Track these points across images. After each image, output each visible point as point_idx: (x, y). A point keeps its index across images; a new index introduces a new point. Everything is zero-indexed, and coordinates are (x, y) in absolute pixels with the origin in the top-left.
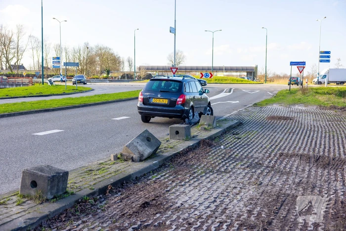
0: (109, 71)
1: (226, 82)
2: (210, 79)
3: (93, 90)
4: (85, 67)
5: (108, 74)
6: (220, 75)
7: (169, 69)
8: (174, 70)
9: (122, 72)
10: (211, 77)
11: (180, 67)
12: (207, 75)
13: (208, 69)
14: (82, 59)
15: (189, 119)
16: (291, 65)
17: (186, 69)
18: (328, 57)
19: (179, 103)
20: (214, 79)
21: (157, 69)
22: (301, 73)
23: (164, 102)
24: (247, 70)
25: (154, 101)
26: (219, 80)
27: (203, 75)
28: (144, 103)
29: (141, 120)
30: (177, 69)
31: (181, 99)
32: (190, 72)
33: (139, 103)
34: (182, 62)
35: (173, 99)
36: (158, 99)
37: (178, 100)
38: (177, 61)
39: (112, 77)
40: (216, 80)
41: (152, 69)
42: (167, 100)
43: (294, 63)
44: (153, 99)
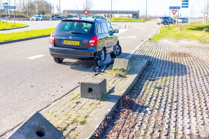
0: (44, 12)
1: (121, 21)
2: (111, 19)
3: (29, 26)
4: (27, 10)
5: (43, 15)
6: (117, 16)
7: (83, 12)
8: (86, 12)
9: (52, 14)
10: (111, 17)
11: (90, 10)
12: (108, 16)
13: (108, 12)
14: (25, 4)
15: (101, 60)
16: (170, 9)
17: (94, 12)
18: (187, 4)
19: (91, 45)
20: (114, 18)
21: (75, 12)
22: (174, 15)
23: (76, 44)
24: (132, 13)
26: (116, 19)
27: (106, 16)
30: (88, 11)
31: (94, 41)
32: (96, 14)
33: (50, 44)
34: (91, 8)
35: (85, 41)
36: (69, 41)
37: (91, 41)
38: (88, 7)
39: (46, 17)
40: (114, 19)
41: (72, 12)
42: (79, 42)
43: (172, 8)
44: (65, 41)
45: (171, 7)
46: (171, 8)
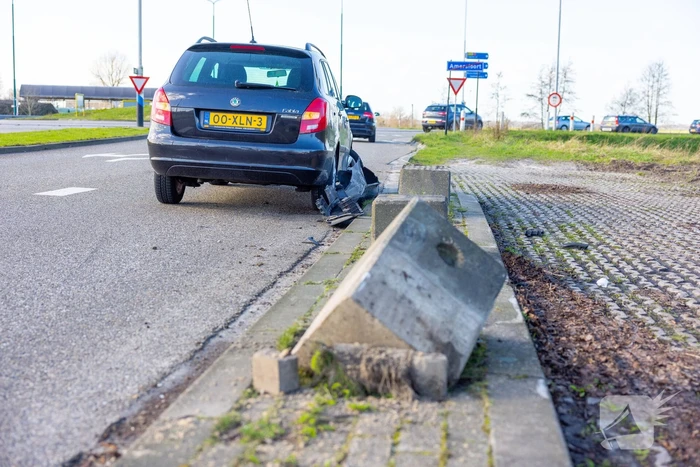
16: (449, 69)
18: (486, 66)
19: (309, 128)
22: (456, 94)
23: (255, 125)
25: (215, 121)
28: (174, 131)
29: (156, 198)
31: (316, 116)
33: (156, 131)
35: (288, 114)
36: (230, 116)
37: (306, 116)
38: (114, 77)
42: (264, 118)
43: (456, 66)
44: (212, 114)
45: (454, 63)
46: (452, 66)
